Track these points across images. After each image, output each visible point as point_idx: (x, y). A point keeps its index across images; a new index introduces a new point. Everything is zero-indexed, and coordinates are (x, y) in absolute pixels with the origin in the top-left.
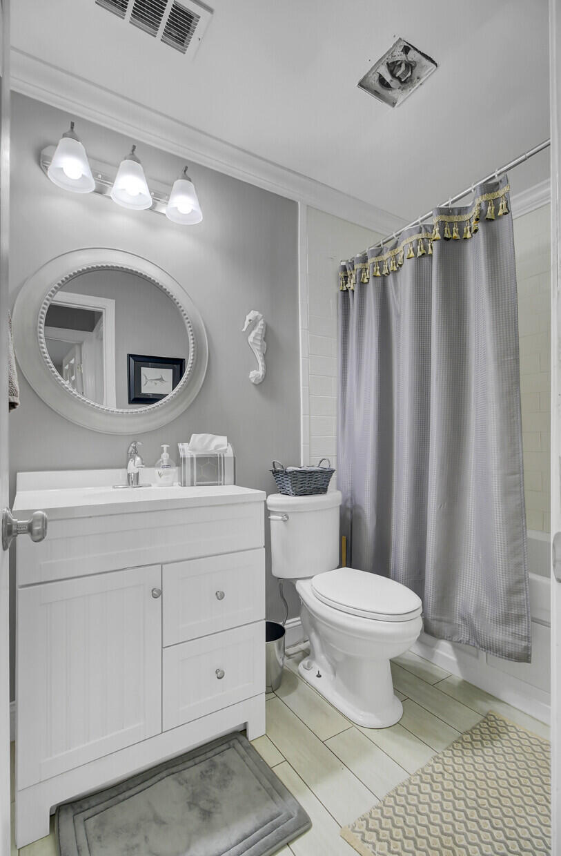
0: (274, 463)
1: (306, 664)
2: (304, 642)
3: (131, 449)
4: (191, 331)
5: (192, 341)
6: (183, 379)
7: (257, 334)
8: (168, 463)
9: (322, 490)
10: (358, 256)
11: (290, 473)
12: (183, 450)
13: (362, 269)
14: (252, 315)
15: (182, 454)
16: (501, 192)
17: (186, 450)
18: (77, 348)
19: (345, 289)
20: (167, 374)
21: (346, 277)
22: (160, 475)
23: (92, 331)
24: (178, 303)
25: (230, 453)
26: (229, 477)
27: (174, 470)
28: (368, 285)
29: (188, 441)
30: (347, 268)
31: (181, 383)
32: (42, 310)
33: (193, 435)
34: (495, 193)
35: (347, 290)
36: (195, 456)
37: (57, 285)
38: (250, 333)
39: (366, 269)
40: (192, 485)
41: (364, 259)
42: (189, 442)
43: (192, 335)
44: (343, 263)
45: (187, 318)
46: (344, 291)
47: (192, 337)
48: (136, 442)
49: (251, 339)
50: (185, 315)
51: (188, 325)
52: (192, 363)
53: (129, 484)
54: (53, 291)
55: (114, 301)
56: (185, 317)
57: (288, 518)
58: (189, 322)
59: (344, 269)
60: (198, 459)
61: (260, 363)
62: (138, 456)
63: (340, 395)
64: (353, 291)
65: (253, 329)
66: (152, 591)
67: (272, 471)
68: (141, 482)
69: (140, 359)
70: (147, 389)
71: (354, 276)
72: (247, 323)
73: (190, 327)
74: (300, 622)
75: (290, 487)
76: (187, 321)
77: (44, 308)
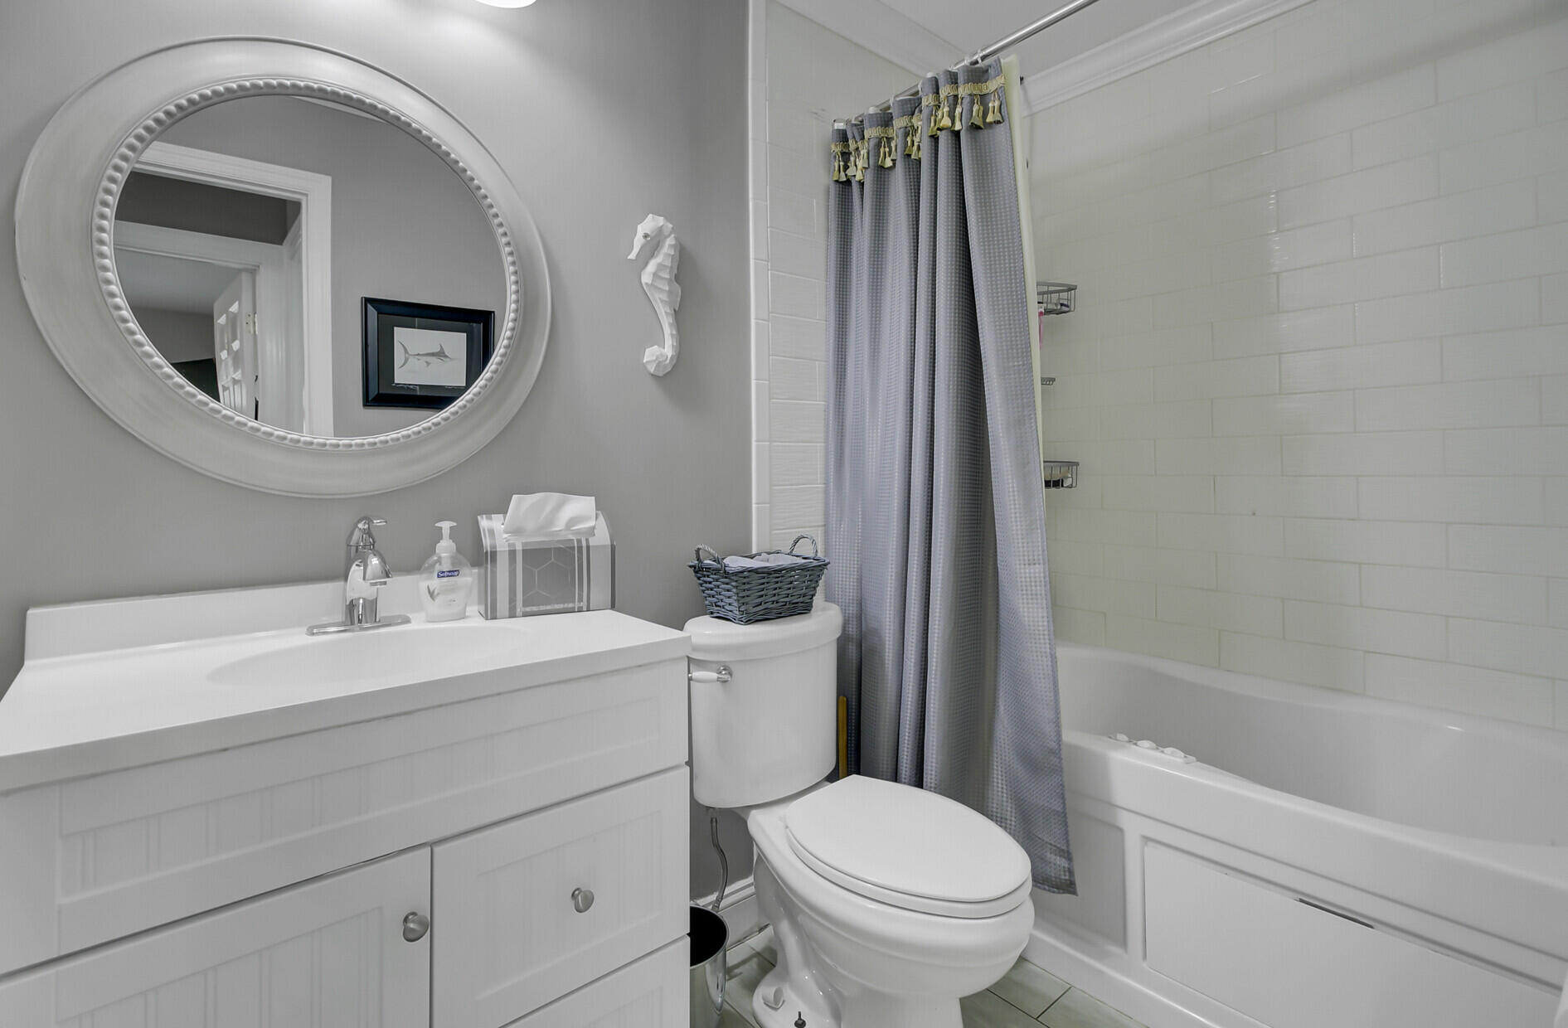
0: (698, 551)
1: (771, 997)
2: (761, 930)
3: (357, 535)
4: (511, 254)
5: (513, 278)
6: (492, 366)
7: (660, 267)
8: (453, 564)
9: (801, 607)
10: (872, 110)
11: (736, 574)
12: (491, 532)
13: (880, 140)
14: (650, 224)
15: (487, 542)
16: (991, 86)
17: (496, 529)
18: (245, 279)
19: (843, 179)
20: (455, 342)
21: (845, 155)
22: (432, 594)
23: (281, 243)
24: (479, 188)
25: (602, 537)
26: (600, 590)
27: (469, 578)
28: (892, 173)
29: (503, 509)
30: (850, 135)
31: (487, 374)
32: (105, 183)
33: (515, 497)
34: (984, 86)
35: (848, 182)
36: (519, 547)
37: (151, 123)
38: (646, 264)
39: (889, 140)
40: (512, 615)
41: (885, 120)
42: (505, 513)
43: (514, 263)
44: (841, 126)
45: (501, 225)
46: (842, 183)
47: (512, 269)
48: (369, 520)
49: (646, 278)
50: (496, 216)
51: (504, 240)
52: (513, 329)
53: (352, 623)
54: (140, 138)
55: (329, 179)
56: (496, 221)
57: (730, 674)
58: (505, 234)
59: (843, 137)
60: (526, 553)
61: (667, 331)
62: (377, 553)
63: (832, 401)
64: (862, 184)
65: (652, 255)
66: (406, 920)
67: (694, 567)
68: (382, 612)
69: (387, 308)
70: (408, 372)
71: (863, 152)
72: (638, 241)
73: (508, 244)
74: (752, 889)
75: (736, 604)
76: (501, 230)
77: (113, 180)
